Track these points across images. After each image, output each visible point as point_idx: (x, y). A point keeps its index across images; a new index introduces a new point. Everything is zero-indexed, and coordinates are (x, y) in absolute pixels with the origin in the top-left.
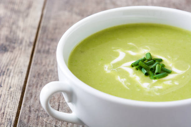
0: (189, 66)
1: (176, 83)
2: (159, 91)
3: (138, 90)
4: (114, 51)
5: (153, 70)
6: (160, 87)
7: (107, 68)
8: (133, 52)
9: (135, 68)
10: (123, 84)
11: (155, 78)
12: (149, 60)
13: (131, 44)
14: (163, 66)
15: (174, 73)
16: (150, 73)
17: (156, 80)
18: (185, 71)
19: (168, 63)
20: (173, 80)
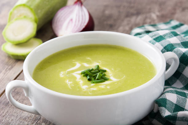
0: (124, 76)
1: (108, 87)
2: (93, 91)
3: (78, 90)
4: (74, 62)
5: (95, 77)
6: (95, 89)
7: (62, 74)
8: (87, 64)
9: (83, 75)
10: (69, 85)
11: (94, 83)
12: (95, 70)
13: (89, 58)
14: (105, 75)
15: (111, 80)
16: (93, 79)
17: (94, 84)
18: (118, 80)
19: (110, 74)
20: (107, 85)
